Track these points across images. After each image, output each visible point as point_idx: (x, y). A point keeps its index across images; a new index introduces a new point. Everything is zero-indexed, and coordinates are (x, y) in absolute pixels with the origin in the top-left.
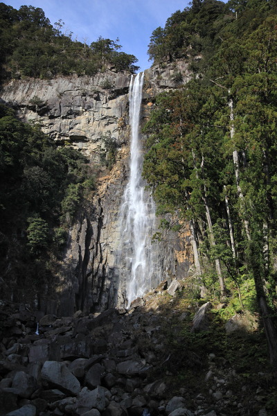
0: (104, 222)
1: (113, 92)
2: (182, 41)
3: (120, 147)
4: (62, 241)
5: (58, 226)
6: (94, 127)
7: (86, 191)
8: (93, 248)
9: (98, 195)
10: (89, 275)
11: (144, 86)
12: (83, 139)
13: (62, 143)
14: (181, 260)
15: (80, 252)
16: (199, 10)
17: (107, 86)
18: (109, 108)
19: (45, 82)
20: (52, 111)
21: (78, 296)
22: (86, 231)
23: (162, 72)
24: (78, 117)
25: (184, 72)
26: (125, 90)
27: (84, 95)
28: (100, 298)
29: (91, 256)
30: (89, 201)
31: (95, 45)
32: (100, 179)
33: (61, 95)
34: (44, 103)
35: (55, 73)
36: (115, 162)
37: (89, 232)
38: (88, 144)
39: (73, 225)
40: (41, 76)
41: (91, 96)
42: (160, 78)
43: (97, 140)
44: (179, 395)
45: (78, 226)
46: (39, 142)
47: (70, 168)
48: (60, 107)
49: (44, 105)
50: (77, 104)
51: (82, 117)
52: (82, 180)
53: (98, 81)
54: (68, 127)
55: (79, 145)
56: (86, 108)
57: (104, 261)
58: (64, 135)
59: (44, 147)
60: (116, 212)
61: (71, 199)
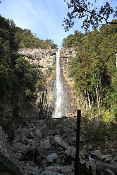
0: (48, 91)
1: (51, 54)
2: (72, 42)
3: (53, 70)
4: (35, 97)
5: (34, 92)
6: (45, 63)
7: (43, 82)
8: (44, 99)
9: (46, 84)
10: (43, 107)
11: (61, 53)
12: (42, 67)
13: (35, 67)
14: (72, 105)
15: (40, 100)
16: (77, 35)
17: (50, 52)
18: (50, 58)
19: (31, 49)
20: (33, 58)
21: (40, 114)
22: (42, 94)
23: (66, 50)
24: (40, 60)
25: (72, 51)
26: (55, 54)
27: (43, 54)
28: (46, 115)
29: (44, 102)
30: (43, 85)
31: (46, 41)
32: (47, 79)
33: (36, 53)
34: (31, 55)
35: (34, 47)
36: (51, 74)
37: (43, 94)
38: (43, 68)
39: (38, 92)
41: (45, 55)
42: (65, 52)
43: (46, 67)
44: (98, 149)
45: (40, 92)
46: (29, 66)
47: (38, 75)
48: (35, 57)
50: (41, 57)
51: (42, 60)
52: (41, 79)
53: (47, 51)
54: (37, 63)
55: (40, 68)
56: (43, 58)
57: (47, 104)
58: (36, 65)
59: (30, 68)
60: (51, 89)
61: (38, 84)
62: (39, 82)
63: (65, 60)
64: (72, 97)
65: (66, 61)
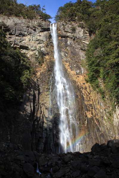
0: (41, 91)
1: (42, 29)
3: (45, 55)
4: (21, 100)
5: (19, 91)
6: (32, 43)
8: (36, 105)
9: (36, 77)
10: (36, 120)
11: (57, 29)
12: (26, 48)
13: (15, 48)
14: (89, 116)
15: (31, 107)
17: (39, 26)
18: (40, 36)
19: (6, 17)
20: (11, 31)
22: (33, 96)
23: (66, 25)
24: (24, 37)
25: (76, 27)
26: (48, 30)
27: (28, 27)
28: (42, 134)
29: (36, 110)
30: (33, 80)
32: (37, 69)
33: (16, 24)
34: (7, 26)
35: (11, 14)
36: (43, 62)
38: (29, 51)
40: (4, 14)
41: (31, 28)
42: (64, 27)
43: (34, 50)
46: (5, 45)
47: (22, 61)
48: (16, 30)
49: (7, 27)
50: (25, 31)
51: (26, 37)
53: (35, 23)
54: (19, 41)
55: (24, 51)
56: (29, 33)
57: (42, 113)
58: (17, 45)
59: (8, 48)
60: (46, 87)
61: (26, 77)
62: (26, 73)
63: (65, 40)
64: (86, 103)
65: (66, 42)
